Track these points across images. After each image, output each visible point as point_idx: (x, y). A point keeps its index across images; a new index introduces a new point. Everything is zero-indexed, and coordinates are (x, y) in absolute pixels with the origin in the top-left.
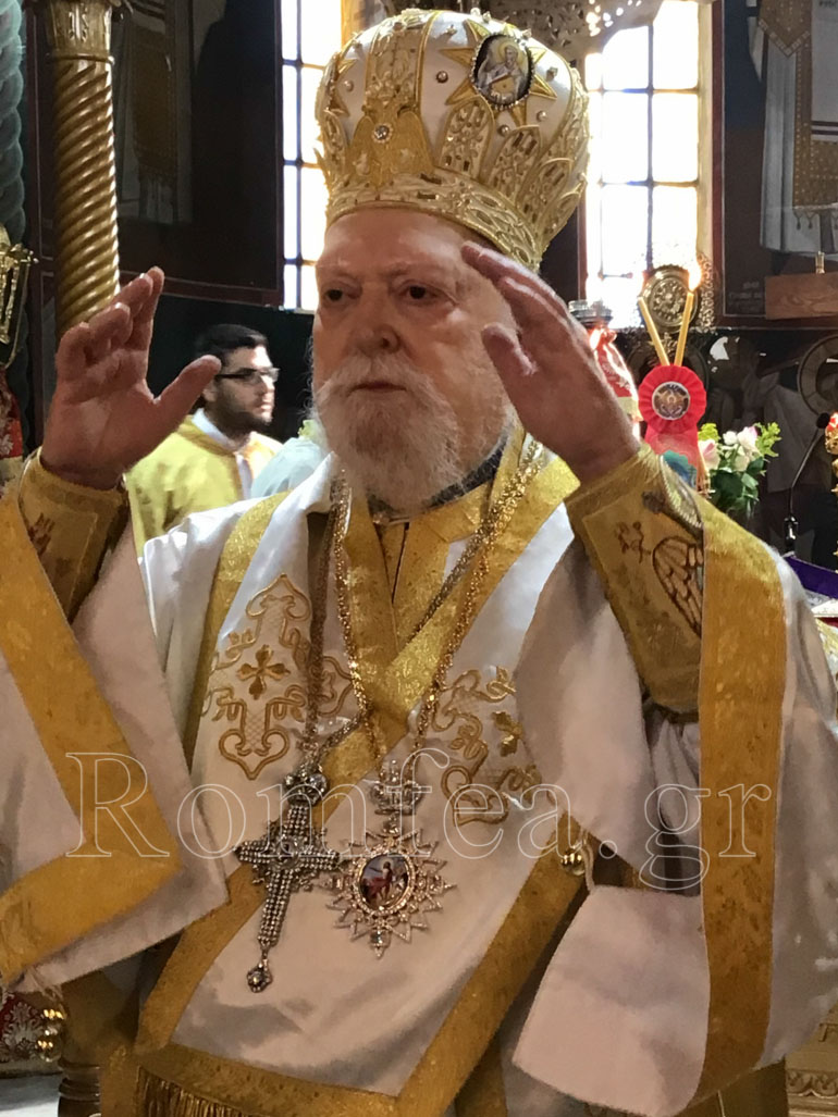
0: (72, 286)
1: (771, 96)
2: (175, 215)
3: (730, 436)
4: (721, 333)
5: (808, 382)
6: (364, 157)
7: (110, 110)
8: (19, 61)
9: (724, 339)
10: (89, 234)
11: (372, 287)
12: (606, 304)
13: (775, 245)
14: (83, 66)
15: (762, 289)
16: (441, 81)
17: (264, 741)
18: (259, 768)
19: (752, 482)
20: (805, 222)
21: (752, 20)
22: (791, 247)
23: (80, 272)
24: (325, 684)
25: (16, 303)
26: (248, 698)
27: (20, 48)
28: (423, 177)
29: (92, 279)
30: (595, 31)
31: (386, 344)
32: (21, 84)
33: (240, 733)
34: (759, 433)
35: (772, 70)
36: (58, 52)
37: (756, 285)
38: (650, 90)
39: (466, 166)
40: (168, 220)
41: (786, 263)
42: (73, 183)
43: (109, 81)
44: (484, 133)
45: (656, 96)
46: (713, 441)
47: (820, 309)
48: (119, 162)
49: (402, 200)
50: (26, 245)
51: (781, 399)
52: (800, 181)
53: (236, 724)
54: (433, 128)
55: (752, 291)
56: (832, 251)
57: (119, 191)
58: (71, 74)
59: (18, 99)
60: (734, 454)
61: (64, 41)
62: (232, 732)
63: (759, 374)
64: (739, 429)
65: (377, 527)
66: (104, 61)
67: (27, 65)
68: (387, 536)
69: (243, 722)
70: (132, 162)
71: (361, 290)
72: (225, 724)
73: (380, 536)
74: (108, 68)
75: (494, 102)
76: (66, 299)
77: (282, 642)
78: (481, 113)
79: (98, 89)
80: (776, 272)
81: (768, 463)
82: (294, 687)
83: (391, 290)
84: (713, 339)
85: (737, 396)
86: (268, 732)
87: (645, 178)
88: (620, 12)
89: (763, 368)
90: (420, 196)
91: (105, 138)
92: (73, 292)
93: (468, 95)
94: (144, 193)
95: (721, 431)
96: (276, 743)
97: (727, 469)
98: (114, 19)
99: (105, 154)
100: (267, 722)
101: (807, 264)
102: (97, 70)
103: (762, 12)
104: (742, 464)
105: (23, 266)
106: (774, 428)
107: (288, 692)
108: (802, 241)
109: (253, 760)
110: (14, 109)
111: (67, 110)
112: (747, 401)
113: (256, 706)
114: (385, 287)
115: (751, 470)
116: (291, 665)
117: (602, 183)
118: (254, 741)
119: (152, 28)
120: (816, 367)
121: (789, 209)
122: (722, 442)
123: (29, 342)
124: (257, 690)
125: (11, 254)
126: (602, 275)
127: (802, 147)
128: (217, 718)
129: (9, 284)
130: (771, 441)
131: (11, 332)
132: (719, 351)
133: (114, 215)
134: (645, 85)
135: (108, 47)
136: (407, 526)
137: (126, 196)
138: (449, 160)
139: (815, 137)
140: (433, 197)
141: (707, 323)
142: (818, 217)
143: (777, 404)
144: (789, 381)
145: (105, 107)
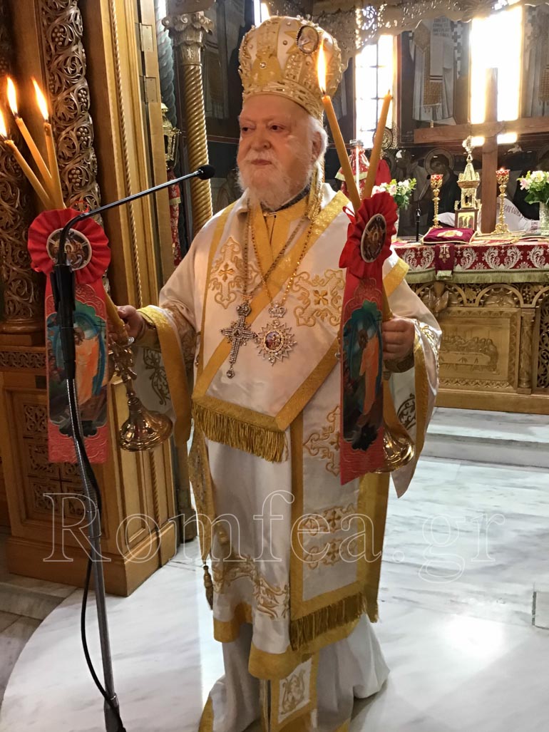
0: (192, 141)
1: (417, 68)
2: (224, 115)
3: (400, 183)
4: (400, 149)
5: (427, 164)
6: (257, 75)
7: (201, 82)
8: (172, 66)
9: (401, 151)
10: (197, 124)
11: (260, 126)
12: (362, 141)
13: (417, 118)
14: (192, 67)
15: (413, 134)
16: (285, 44)
17: (229, 296)
18: (228, 305)
19: (407, 198)
20: (427, 110)
21: (411, 41)
22: (423, 119)
23: (194, 136)
24: (249, 274)
25: (175, 147)
26: (222, 282)
27: (172, 61)
28: (279, 82)
29: (198, 138)
30: (358, 47)
31: (265, 146)
32: (173, 74)
33: (220, 294)
34: (410, 182)
35: (417, 58)
36: (184, 63)
37: (411, 132)
38: (377, 66)
39: (294, 77)
40: (221, 117)
41: (421, 124)
42: (191, 107)
43: (200, 72)
44: (301, 65)
45: (379, 69)
46: (395, 185)
47: (432, 140)
48: (205, 99)
49: (270, 92)
50: (177, 128)
51: (419, 170)
52: (426, 96)
53: (219, 291)
54: (282, 63)
55: (410, 134)
56: (436, 120)
57: (205, 108)
58: (189, 70)
59: (172, 79)
60: (402, 189)
61: (186, 59)
62: (218, 294)
63: (412, 163)
64: (403, 181)
65: (265, 217)
66: (199, 65)
67: (175, 67)
68: (268, 220)
69: (221, 291)
70: (209, 98)
71: (256, 127)
72: (216, 291)
73: (266, 221)
74: (200, 68)
75: (304, 52)
76: (191, 145)
77: (232, 261)
78: (300, 57)
79: (197, 75)
80: (418, 128)
81: (413, 192)
82: (237, 276)
83: (267, 127)
84: (397, 151)
85: (404, 169)
86: (230, 293)
87: (375, 97)
88: (366, 40)
89: (413, 160)
90: (277, 90)
91: (200, 91)
92: (193, 143)
93: (295, 49)
94: (213, 109)
95: (398, 182)
96: (233, 296)
97: (399, 194)
98: (202, 51)
99: (200, 97)
100: (229, 289)
101: (428, 124)
102: (197, 69)
103: (414, 38)
104: (404, 193)
105: (177, 134)
106: (415, 180)
107: (235, 278)
108: (426, 117)
109: (225, 302)
110: (171, 82)
111: (188, 82)
112: (408, 171)
113: (225, 284)
114: (264, 126)
115: (407, 194)
116: (235, 268)
117: (362, 99)
118: (225, 297)
119: (215, 52)
120: (430, 159)
121: (422, 106)
122: (398, 185)
123: (180, 160)
124: (225, 278)
125: (173, 131)
126: (361, 130)
127: (427, 84)
128: (213, 289)
129: (173, 141)
130: (413, 185)
131: (174, 157)
132: (399, 155)
133: (204, 117)
134: (375, 65)
135: (200, 60)
136: (275, 216)
137: (208, 110)
138: (288, 75)
139: (431, 81)
140: (282, 90)
141: (395, 146)
142: (431, 109)
143: (417, 172)
144: (421, 164)
145: (200, 81)
